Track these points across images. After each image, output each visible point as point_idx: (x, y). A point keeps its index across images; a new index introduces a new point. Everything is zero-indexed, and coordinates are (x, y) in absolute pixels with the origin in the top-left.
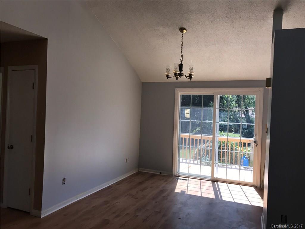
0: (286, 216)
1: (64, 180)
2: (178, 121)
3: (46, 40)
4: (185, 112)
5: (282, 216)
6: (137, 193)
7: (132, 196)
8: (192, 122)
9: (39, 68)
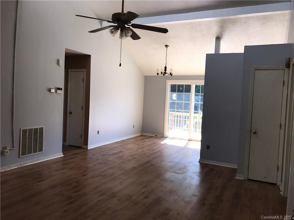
0: (209, 146)
1: (98, 132)
2: (168, 102)
3: (90, 56)
4: (172, 96)
5: (207, 145)
6: (139, 143)
7: (136, 144)
8: (177, 103)
9: (86, 71)
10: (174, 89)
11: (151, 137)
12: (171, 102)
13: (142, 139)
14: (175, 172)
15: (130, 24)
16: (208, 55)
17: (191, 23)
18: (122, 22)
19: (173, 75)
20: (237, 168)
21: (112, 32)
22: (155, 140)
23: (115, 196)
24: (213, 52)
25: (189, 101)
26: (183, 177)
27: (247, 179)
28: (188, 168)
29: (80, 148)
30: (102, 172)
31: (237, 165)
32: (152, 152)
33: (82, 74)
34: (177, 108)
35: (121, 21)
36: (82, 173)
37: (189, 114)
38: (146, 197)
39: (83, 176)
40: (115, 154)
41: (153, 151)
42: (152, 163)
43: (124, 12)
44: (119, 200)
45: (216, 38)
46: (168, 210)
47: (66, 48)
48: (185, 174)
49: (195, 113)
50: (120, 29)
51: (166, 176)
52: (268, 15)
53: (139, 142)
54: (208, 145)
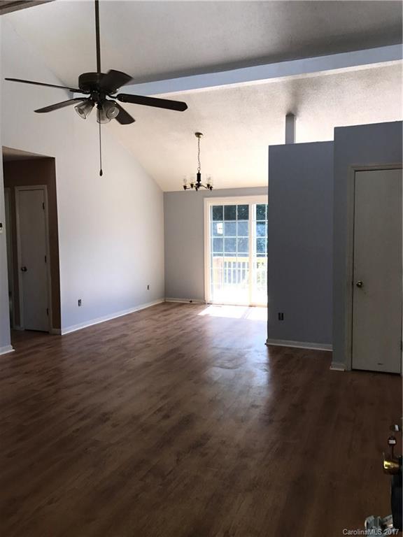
0: (283, 314)
1: (79, 301)
2: (209, 239)
3: (54, 158)
4: (216, 227)
5: (279, 313)
6: (160, 317)
7: (153, 320)
8: (226, 239)
9: (48, 188)
10: (218, 213)
11: (182, 305)
12: (214, 239)
13: (165, 310)
14: (222, 367)
15: (115, 95)
16: (271, 148)
17: (239, 89)
18: (99, 92)
19: (214, 188)
20: (331, 350)
21: (81, 112)
22: (188, 311)
23: (108, 419)
24: (283, 142)
25: (246, 235)
26: (236, 375)
27: (350, 370)
28: (246, 356)
29: (46, 333)
30: (86, 376)
31: (331, 345)
32: (181, 332)
33: (41, 194)
34: (227, 249)
35: (98, 89)
36: (48, 381)
37: (247, 258)
38: (167, 417)
39: (49, 385)
40: (114, 340)
41: (183, 330)
42: (180, 352)
43: (102, 72)
44: (114, 426)
45: (287, 116)
46: (206, 437)
47: (3, 147)
48: (240, 368)
49: (258, 256)
50: (96, 105)
51: (205, 373)
52: (376, 69)
53: (159, 315)
54: (281, 312)
